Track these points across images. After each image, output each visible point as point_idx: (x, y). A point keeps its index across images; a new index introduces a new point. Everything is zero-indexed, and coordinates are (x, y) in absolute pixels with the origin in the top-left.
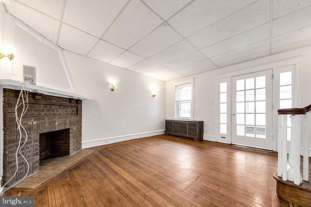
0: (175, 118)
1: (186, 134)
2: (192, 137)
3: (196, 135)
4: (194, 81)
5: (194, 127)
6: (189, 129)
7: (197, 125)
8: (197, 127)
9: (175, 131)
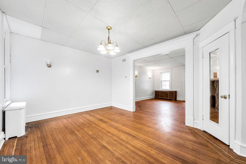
0: (160, 89)
1: (168, 97)
2: (171, 99)
3: (173, 98)
4: (171, 71)
5: (172, 94)
6: (169, 95)
7: (174, 93)
8: (174, 94)
9: (161, 96)
